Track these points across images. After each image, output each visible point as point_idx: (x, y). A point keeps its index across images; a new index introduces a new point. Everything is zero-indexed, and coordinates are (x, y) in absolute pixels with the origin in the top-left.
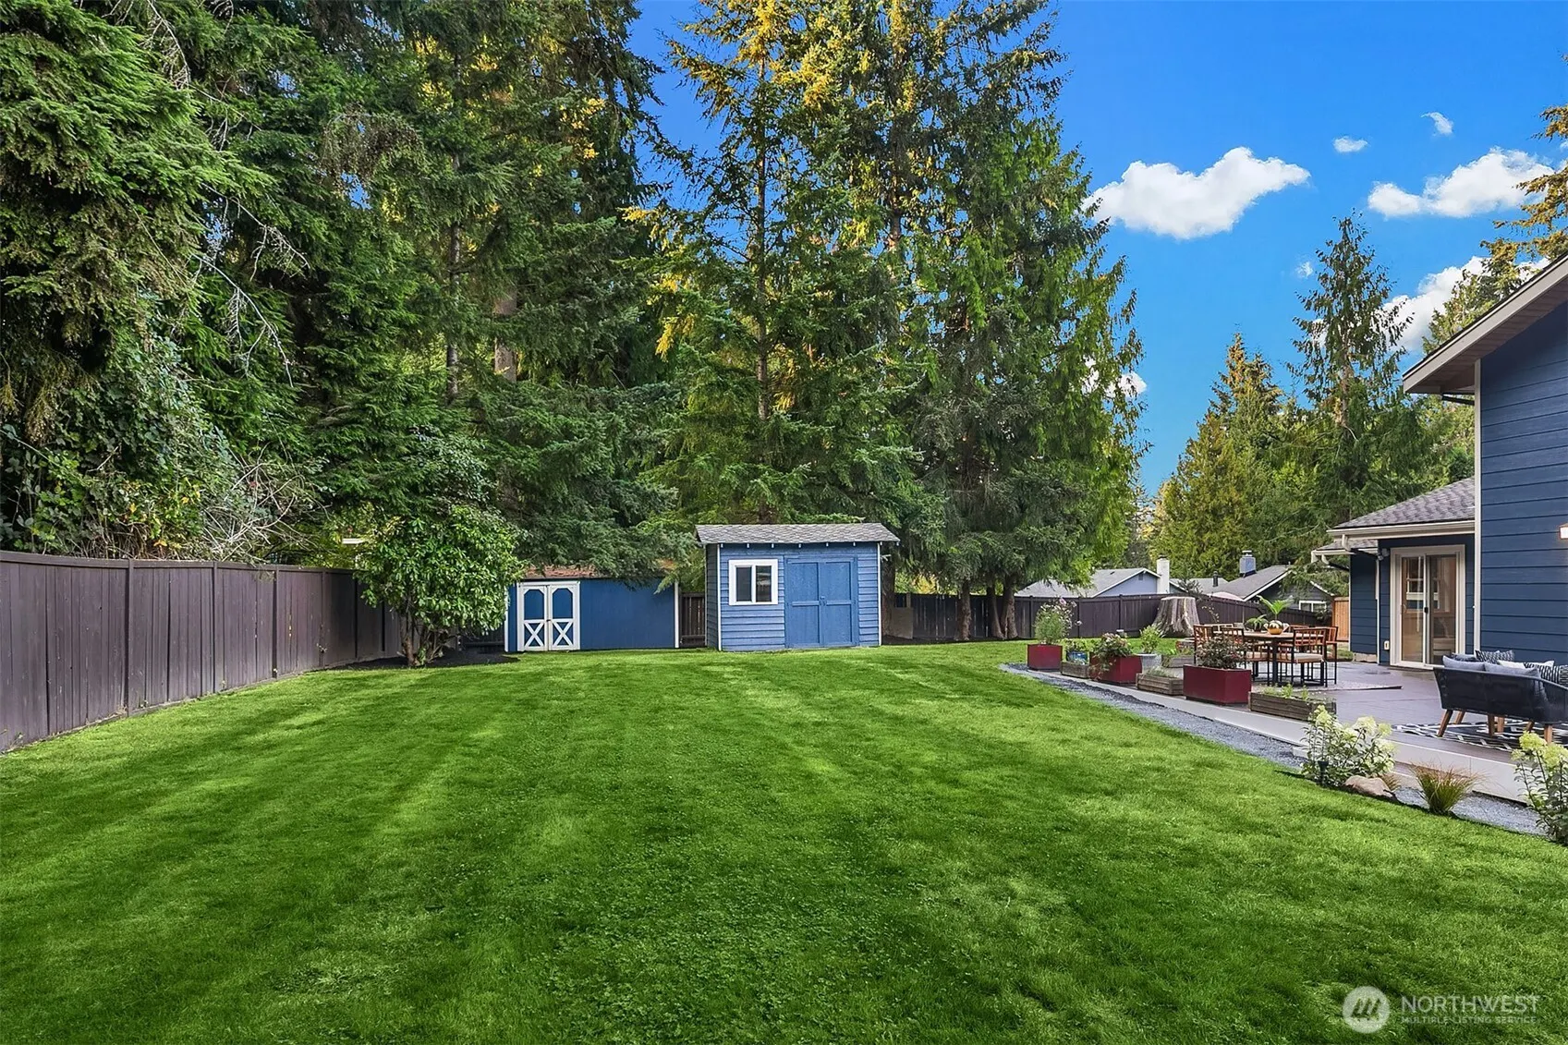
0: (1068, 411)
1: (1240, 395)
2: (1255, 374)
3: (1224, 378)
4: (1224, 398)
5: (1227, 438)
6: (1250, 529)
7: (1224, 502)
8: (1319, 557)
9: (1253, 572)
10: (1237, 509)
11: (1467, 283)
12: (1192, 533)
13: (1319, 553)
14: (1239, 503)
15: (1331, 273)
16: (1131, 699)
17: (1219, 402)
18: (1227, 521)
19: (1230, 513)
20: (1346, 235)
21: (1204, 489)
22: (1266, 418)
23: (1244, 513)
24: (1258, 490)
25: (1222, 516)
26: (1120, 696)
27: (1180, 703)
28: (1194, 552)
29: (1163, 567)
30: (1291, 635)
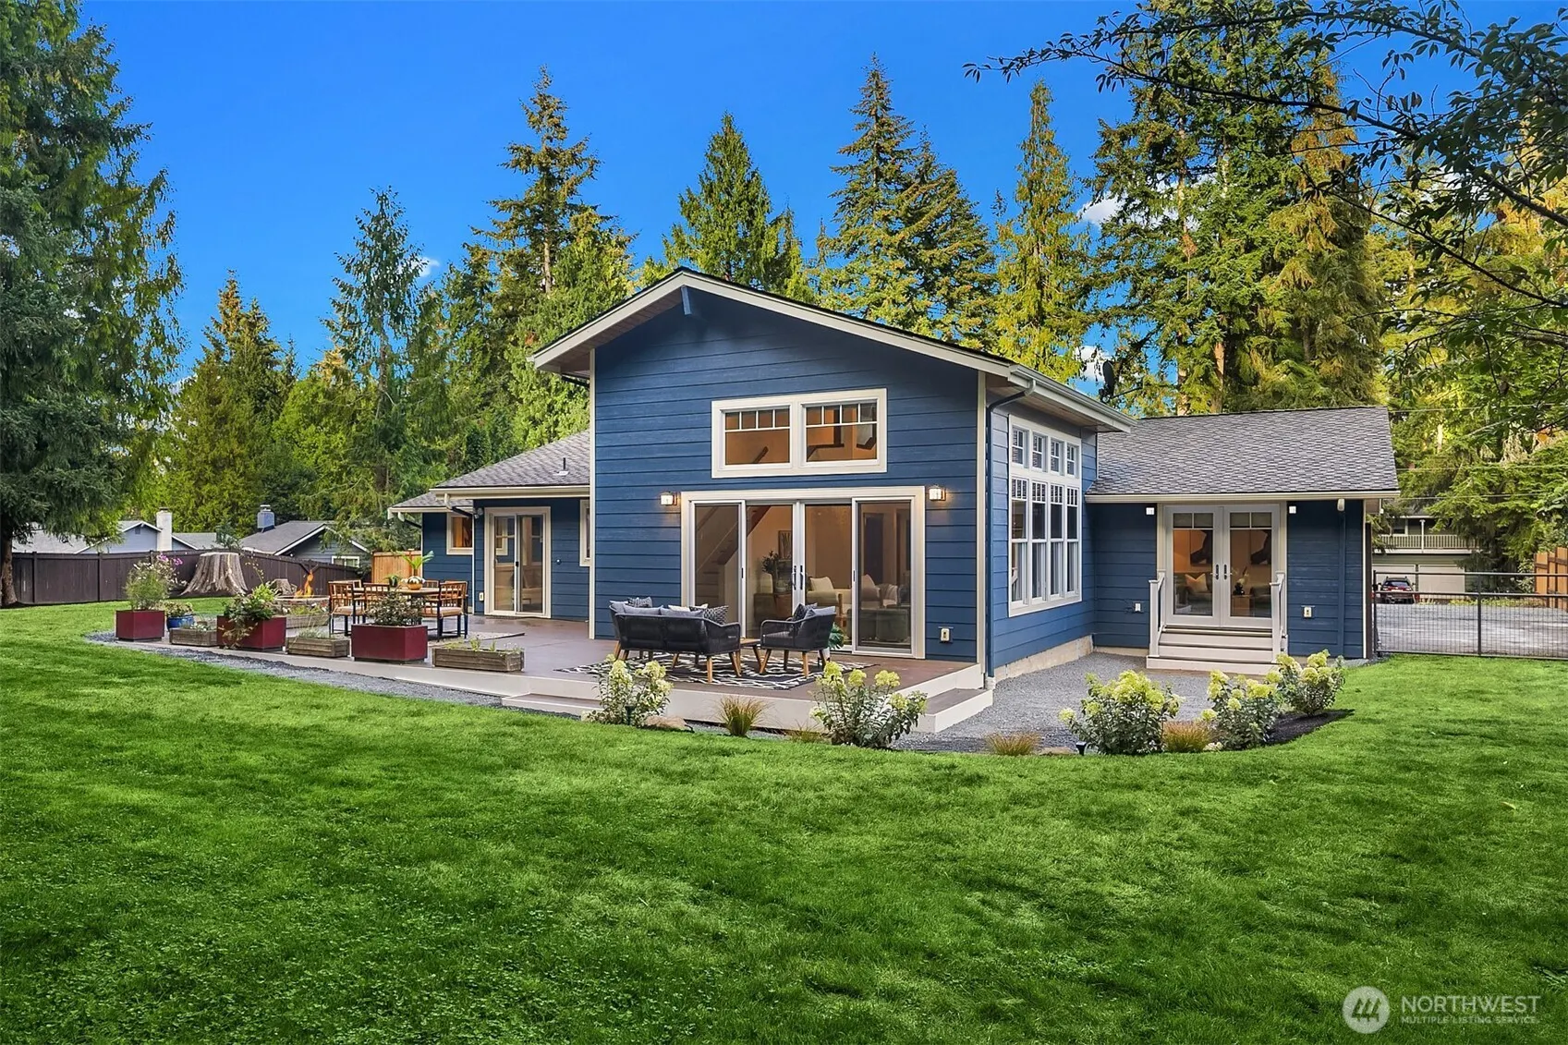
0: (102, 335)
1: (236, 345)
2: (252, 326)
3: (218, 325)
4: (217, 345)
5: (226, 388)
6: (252, 483)
7: (225, 454)
8: (396, 514)
9: (272, 528)
10: (238, 461)
11: (453, 277)
12: (189, 485)
13: (395, 510)
14: (240, 456)
15: (371, 243)
16: (281, 664)
17: (212, 349)
18: (228, 473)
19: (231, 464)
20: (382, 210)
21: (203, 438)
22: (264, 372)
23: (246, 467)
24: (257, 444)
25: (223, 468)
26: (268, 663)
27: (349, 664)
28: (192, 505)
29: (164, 520)
30: (438, 590)
